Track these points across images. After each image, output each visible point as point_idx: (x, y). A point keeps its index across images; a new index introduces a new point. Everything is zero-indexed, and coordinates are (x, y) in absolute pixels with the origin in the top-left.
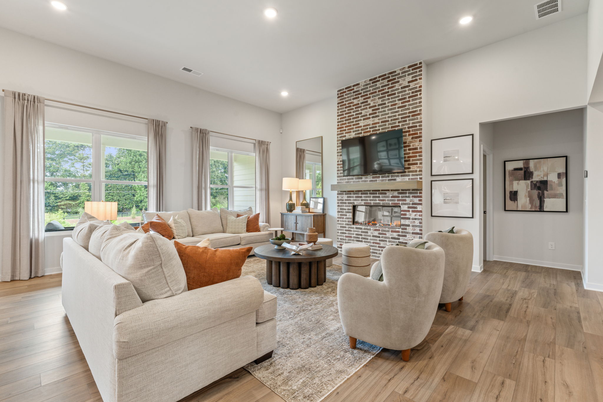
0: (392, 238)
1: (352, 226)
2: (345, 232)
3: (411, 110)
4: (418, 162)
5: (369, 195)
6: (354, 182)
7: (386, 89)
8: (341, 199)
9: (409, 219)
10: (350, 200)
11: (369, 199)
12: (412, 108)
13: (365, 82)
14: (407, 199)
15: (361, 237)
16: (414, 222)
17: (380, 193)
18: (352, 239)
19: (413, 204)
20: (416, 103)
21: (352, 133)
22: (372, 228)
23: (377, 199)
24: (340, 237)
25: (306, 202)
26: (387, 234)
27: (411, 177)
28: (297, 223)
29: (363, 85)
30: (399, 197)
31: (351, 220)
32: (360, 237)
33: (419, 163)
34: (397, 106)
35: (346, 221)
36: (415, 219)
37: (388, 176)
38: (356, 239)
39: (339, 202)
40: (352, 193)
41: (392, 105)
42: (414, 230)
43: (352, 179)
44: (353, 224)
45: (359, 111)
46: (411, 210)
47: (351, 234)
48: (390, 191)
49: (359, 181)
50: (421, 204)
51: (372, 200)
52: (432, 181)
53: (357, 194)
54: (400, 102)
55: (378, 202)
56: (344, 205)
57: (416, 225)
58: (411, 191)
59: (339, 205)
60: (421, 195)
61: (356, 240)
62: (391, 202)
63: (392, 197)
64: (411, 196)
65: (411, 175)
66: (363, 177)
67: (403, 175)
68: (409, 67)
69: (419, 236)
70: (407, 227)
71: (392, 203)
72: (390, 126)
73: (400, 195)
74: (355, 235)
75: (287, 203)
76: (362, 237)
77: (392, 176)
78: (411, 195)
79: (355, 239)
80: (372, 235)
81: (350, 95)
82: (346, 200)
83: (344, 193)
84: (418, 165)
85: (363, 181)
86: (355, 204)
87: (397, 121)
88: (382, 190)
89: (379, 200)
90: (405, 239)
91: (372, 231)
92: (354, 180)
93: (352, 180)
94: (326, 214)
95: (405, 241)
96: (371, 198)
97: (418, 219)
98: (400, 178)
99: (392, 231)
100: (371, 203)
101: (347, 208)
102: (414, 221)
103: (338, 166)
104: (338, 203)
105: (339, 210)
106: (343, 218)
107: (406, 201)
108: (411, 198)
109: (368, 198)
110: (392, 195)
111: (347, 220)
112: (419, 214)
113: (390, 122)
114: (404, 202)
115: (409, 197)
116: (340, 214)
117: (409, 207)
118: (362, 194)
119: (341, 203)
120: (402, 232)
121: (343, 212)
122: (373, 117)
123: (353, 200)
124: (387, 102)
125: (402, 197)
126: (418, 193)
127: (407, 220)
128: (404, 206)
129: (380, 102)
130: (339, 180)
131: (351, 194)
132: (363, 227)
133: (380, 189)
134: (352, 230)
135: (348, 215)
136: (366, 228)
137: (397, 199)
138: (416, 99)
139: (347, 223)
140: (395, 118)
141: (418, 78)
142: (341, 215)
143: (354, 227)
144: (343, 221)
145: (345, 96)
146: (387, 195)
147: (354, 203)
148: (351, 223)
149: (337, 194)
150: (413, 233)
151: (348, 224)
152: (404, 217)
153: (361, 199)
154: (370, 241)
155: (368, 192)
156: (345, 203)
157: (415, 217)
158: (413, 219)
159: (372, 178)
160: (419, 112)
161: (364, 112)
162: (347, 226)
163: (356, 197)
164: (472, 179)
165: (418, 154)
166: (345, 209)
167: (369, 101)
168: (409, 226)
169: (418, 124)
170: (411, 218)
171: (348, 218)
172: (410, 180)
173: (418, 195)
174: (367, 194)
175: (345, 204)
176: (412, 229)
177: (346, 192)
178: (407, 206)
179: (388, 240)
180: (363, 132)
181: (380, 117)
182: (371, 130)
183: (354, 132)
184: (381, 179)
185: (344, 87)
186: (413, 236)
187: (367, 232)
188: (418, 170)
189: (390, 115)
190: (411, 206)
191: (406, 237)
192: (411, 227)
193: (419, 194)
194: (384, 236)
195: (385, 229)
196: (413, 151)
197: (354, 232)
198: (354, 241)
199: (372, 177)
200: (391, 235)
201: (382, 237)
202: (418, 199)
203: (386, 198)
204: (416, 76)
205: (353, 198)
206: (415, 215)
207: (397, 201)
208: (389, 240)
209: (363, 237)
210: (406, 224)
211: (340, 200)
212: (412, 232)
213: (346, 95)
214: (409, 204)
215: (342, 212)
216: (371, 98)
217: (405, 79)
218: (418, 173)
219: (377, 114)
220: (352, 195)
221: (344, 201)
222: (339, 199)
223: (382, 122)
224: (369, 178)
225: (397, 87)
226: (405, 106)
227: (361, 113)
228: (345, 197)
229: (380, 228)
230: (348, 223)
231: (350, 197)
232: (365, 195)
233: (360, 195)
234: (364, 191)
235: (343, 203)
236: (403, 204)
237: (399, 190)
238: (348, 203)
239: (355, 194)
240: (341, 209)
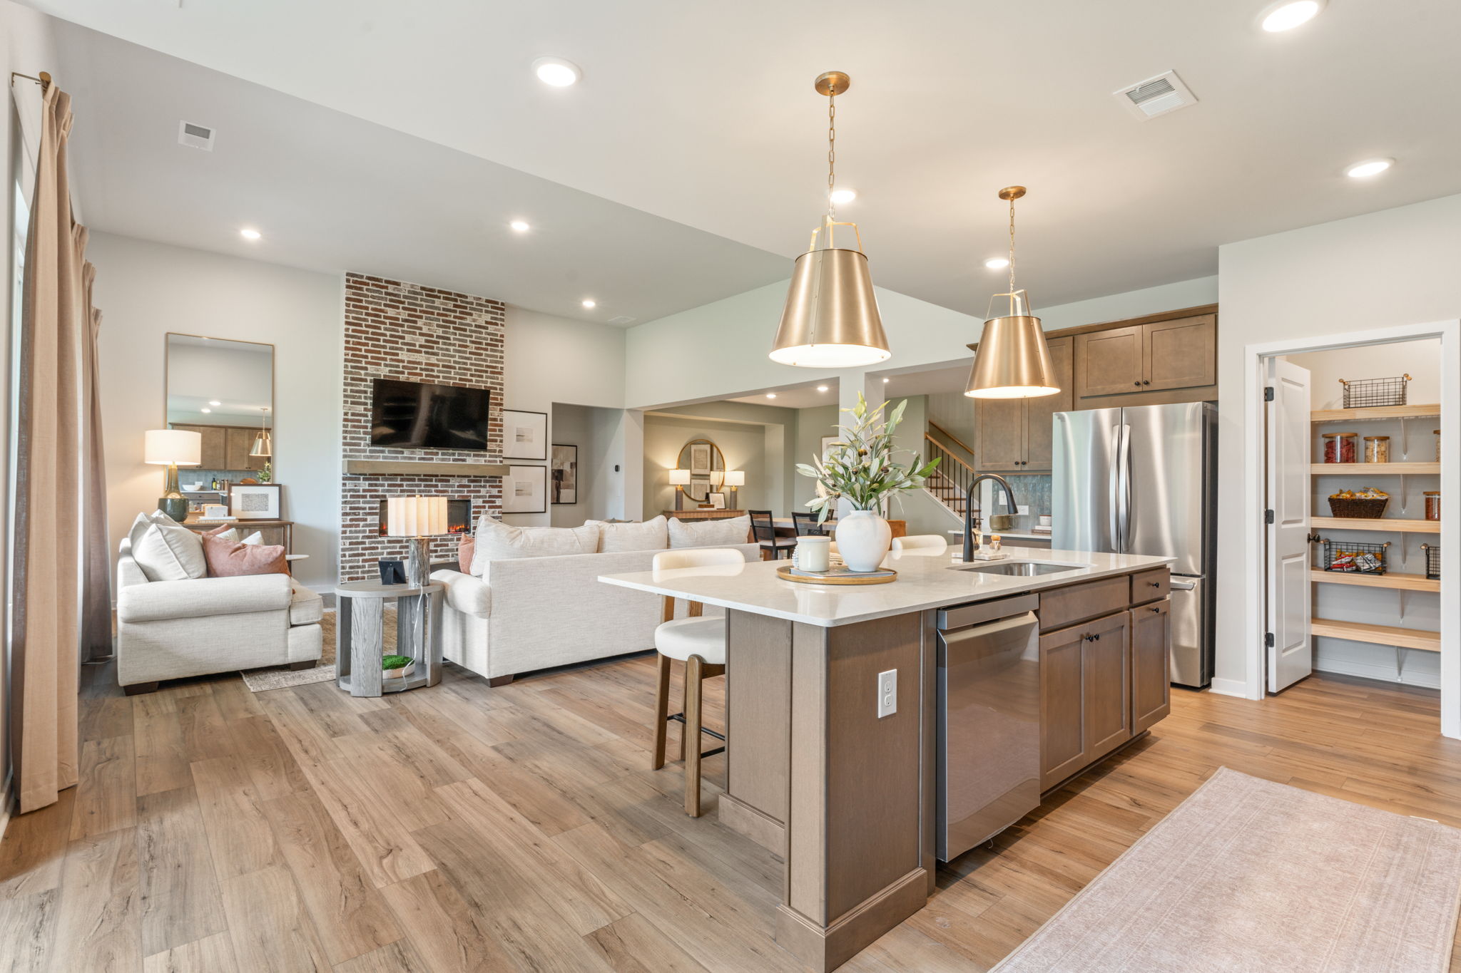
1: (380, 539)
2: (362, 553)
3: (488, 364)
4: (498, 438)
5: (417, 483)
6: (385, 458)
7: (450, 316)
8: (353, 489)
10: (376, 491)
11: (416, 489)
12: (491, 362)
13: (412, 288)
14: (482, 489)
17: (438, 479)
19: (490, 496)
20: (496, 357)
21: (383, 367)
23: (433, 489)
24: (348, 565)
26: (449, 544)
27: (488, 459)
29: (407, 289)
30: (469, 486)
31: (376, 528)
33: (499, 440)
34: (468, 350)
35: (364, 531)
37: (454, 454)
39: (346, 495)
40: (380, 477)
41: (460, 346)
43: (383, 452)
44: (380, 535)
45: (398, 332)
46: (487, 505)
47: (376, 554)
48: (456, 478)
49: (397, 458)
50: (500, 497)
51: (423, 491)
53: (391, 481)
54: (474, 345)
55: (434, 493)
56: (361, 500)
58: (487, 478)
59: (346, 501)
60: (500, 484)
62: (456, 495)
63: (458, 487)
64: (488, 486)
65: (488, 456)
66: (404, 450)
67: (476, 454)
68: (488, 301)
71: (459, 496)
72: (458, 377)
73: (472, 484)
74: (385, 556)
77: (459, 455)
78: (488, 484)
81: (377, 295)
82: (365, 491)
83: (362, 477)
84: (498, 443)
85: (405, 458)
86: (387, 497)
87: (469, 372)
88: (442, 476)
89: (436, 491)
92: (387, 454)
93: (381, 455)
96: (422, 488)
98: (472, 457)
101: (367, 506)
103: (346, 423)
105: (348, 511)
106: (358, 526)
107: (480, 493)
108: (488, 489)
109: (415, 487)
110: (458, 484)
111: (367, 529)
112: (497, 510)
113: (457, 371)
114: (478, 494)
115: (485, 487)
116: (349, 518)
117: (484, 502)
118: (402, 480)
119: (352, 496)
121: (357, 515)
122: (426, 353)
123: (383, 491)
124: (452, 337)
125: (475, 487)
126: (498, 481)
128: (476, 499)
129: (440, 332)
130: (348, 451)
131: (378, 479)
134: (379, 546)
135: (369, 520)
137: (468, 489)
138: (496, 351)
139: (367, 534)
140: (464, 366)
141: (499, 322)
142: (351, 520)
143: (384, 541)
144: (356, 532)
145: (365, 292)
146: (450, 483)
147: (385, 496)
148: (376, 534)
149: (343, 479)
151: (368, 537)
152: (477, 517)
155: (417, 478)
156: (365, 497)
159: (425, 455)
160: (499, 370)
161: (408, 338)
162: (367, 541)
163: (389, 485)
164: (545, 466)
165: (497, 428)
166: (364, 509)
167: (420, 323)
169: (498, 387)
171: (370, 524)
172: (487, 463)
173: (498, 484)
174: (414, 480)
175: (362, 498)
177: (365, 474)
178: (481, 500)
179: (450, 554)
180: (406, 371)
181: (440, 357)
182: (424, 373)
183: (386, 365)
184: (440, 456)
185: (365, 275)
188: (498, 449)
189: (457, 359)
190: (487, 499)
194: (444, 548)
197: (383, 549)
199: (424, 452)
201: (441, 551)
202: (497, 489)
203: (449, 488)
204: (496, 319)
205: (381, 487)
206: (493, 512)
207: (466, 493)
211: (350, 490)
213: (367, 290)
214: (485, 496)
215: (355, 514)
216: (424, 320)
217: (481, 315)
218: (497, 454)
219: (435, 350)
220: (381, 482)
221: (361, 493)
222: (347, 488)
223: (443, 366)
224: (418, 453)
225: (468, 322)
226: (481, 355)
227: (403, 338)
228: (364, 485)
230: (369, 534)
231: (376, 485)
232: (408, 483)
233: (399, 482)
234: (407, 475)
235: (359, 496)
236: (475, 497)
237: (470, 477)
238: (371, 496)
239: (387, 480)
240: (351, 508)
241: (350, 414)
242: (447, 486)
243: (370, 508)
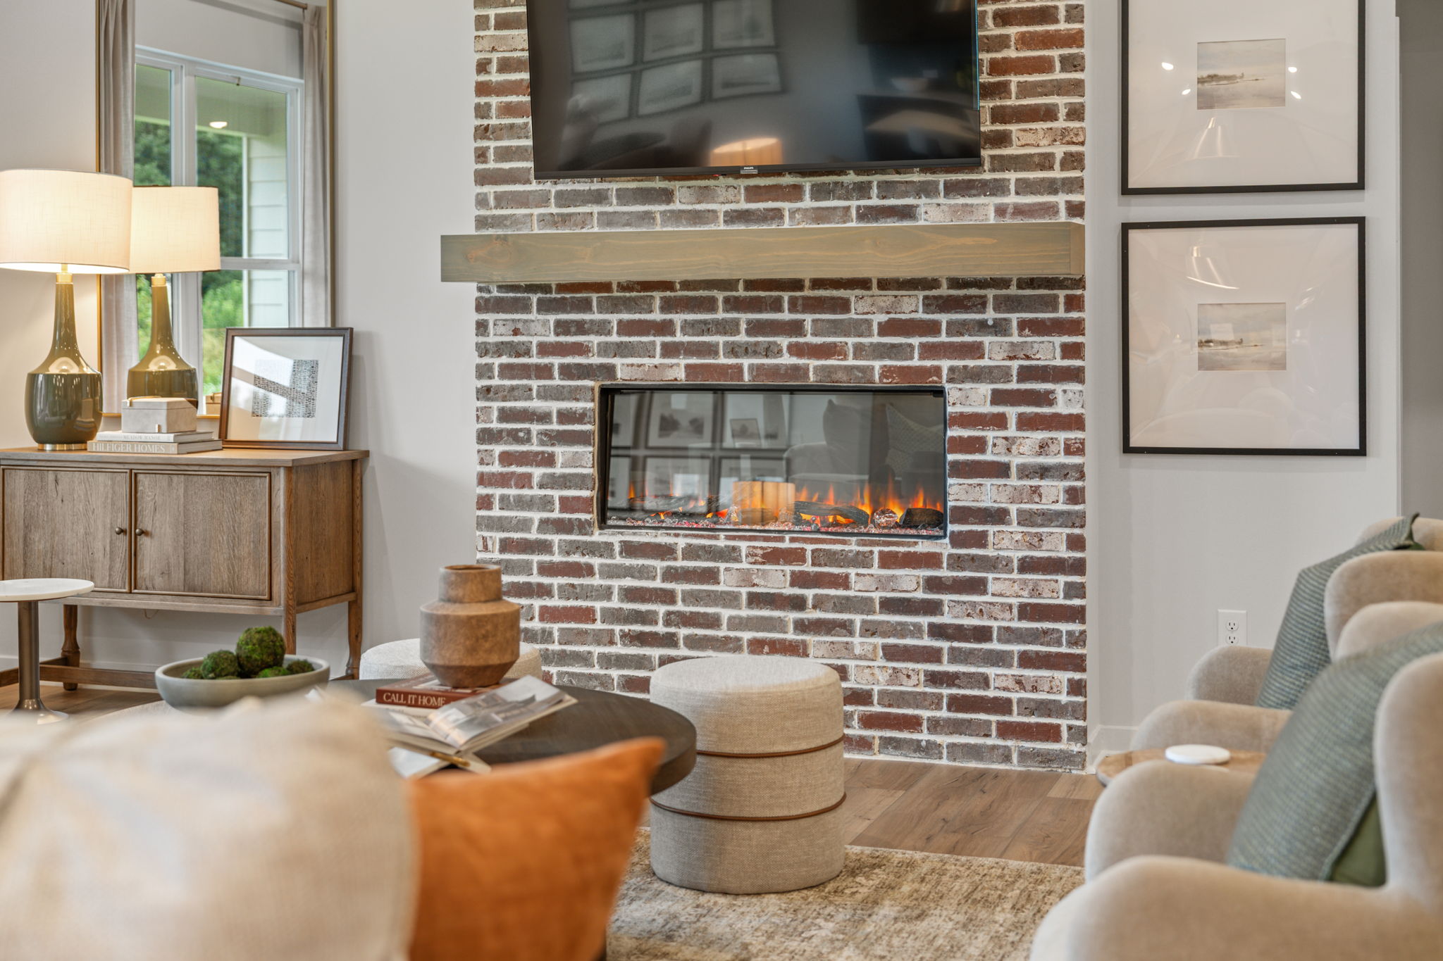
0: (889, 605)
1: (597, 536)
2: (540, 585)
4: (1061, 102)
5: (721, 315)
6: (607, 220)
8: (510, 344)
9: (1001, 470)
10: (581, 349)
11: (720, 339)
14: (987, 340)
15: (662, 609)
16: (1035, 490)
17: (805, 298)
18: (598, 625)
19: (1026, 373)
22: (744, 546)
23: (784, 341)
25: (172, 366)
26: (853, 578)
27: (1012, 199)
28: (143, 532)
30: (933, 328)
31: (585, 493)
32: (655, 613)
33: (1062, 112)
35: (546, 503)
36: (1043, 472)
37: (862, 189)
38: (626, 628)
39: (489, 367)
40: (594, 297)
42: (1031, 546)
43: (600, 198)
44: (603, 522)
46: (1012, 412)
47: (588, 593)
48: (875, 291)
49: (648, 217)
50: (1076, 375)
51: (747, 350)
52: (1126, 228)
53: (630, 310)
55: (787, 360)
56: (535, 384)
57: (1043, 514)
58: (1013, 291)
59: (488, 389)
60: (1074, 315)
61: (624, 635)
62: (877, 364)
63: (886, 329)
64: (1015, 324)
65: (1012, 187)
66: (675, 185)
67: (958, 182)
69: (1066, 584)
70: (991, 529)
71: (887, 371)
73: (944, 318)
74: (615, 603)
75: (33, 378)
76: (669, 613)
77: (887, 189)
78: (1014, 317)
79: (617, 628)
80: (744, 591)
82: (544, 349)
83: (534, 298)
84: (1061, 123)
85: (677, 216)
86: (619, 375)
88: (818, 283)
89: (796, 350)
90: (974, 604)
91: (744, 565)
92: (615, 207)
93: (596, 209)
94: (366, 454)
95: (975, 622)
96: (742, 338)
97: (1062, 472)
98: (941, 200)
99: (888, 561)
100: (739, 368)
101: (554, 406)
102: (1035, 482)
103: (483, 100)
104: (484, 371)
105: (495, 425)
106: (525, 481)
107: (982, 357)
108: (1016, 338)
109: (718, 333)
110: (884, 318)
111: (556, 494)
112: (1062, 436)
114: (971, 363)
115: (1000, 328)
116: (498, 449)
117: (999, 397)
118: (668, 306)
119: (507, 371)
120: (956, 562)
121: (528, 440)
123: (605, 349)
125: (955, 328)
126: (1062, 300)
127: (988, 482)
128: (967, 386)
130: (492, 202)
131: (585, 306)
132: (681, 543)
133: (807, 275)
134: (596, 562)
135: (560, 460)
136: (703, 547)
137: (924, 340)
139: (556, 514)
142: (506, 458)
143: (609, 546)
144: (522, 503)
146: (852, 315)
147: (609, 370)
148: (583, 516)
149: (479, 309)
150: (1027, 566)
151: (561, 526)
152: (966, 463)
153: (664, 345)
154: (732, 634)
155: (720, 296)
156: (545, 372)
157: (1042, 460)
158: (1025, 472)
159: (748, 200)
162: (556, 538)
163: (625, 328)
164: (1360, 222)
165: (1055, 53)
166: (544, 417)
168: (999, 516)
170: (1014, 470)
171: (564, 476)
172: (1008, 220)
173: (1061, 314)
174: (710, 305)
175: (539, 377)
176: (1019, 537)
177: (545, 288)
178: (985, 389)
179: (858, 619)
184: (807, 203)
186: (1025, 582)
187: (710, 576)
188: (1059, 151)
190: (1014, 385)
191: (984, 592)
192: (1014, 527)
193: (1062, 307)
194: (832, 592)
195: (838, 547)
196: (1024, 29)
197: (610, 576)
198: (612, 643)
199: (747, 188)
200: (882, 584)
201: (819, 603)
202: (1059, 340)
203: (847, 335)
205: (599, 333)
206: (1043, 447)
207: (921, 358)
208: (864, 622)
209: (680, 607)
210: (979, 509)
211: (500, 349)
212: (1021, 554)
214: (1005, 374)
215: (514, 436)
218: (1057, 174)
220: (597, 317)
221: (535, 360)
222: (492, 339)
224: (722, 194)
228: (540, 327)
229: (805, 540)
230: (566, 516)
231: (581, 328)
232: (691, 317)
233: (657, 316)
234: (686, 285)
235: (526, 371)
236: (959, 376)
237: (933, 284)
238: (567, 371)
239: (615, 306)
240: (505, 415)
241: (494, 67)
242: (836, 328)
243: (565, 417)
